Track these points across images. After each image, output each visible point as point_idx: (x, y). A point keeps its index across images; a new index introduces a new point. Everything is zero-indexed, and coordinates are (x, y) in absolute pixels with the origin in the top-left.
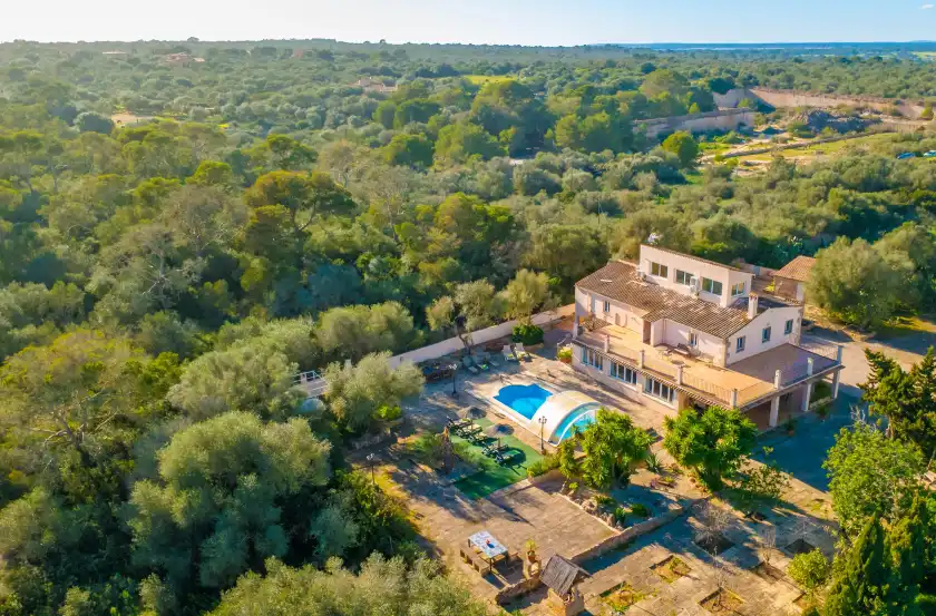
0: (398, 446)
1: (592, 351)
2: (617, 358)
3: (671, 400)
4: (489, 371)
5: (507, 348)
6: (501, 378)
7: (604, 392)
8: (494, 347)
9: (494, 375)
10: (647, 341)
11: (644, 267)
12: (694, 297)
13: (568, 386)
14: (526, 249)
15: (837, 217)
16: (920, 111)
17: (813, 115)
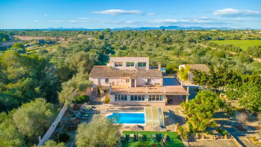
1: (120, 95)
2: (135, 93)
10: (133, 86)
11: (112, 65)
17: (40, 41)
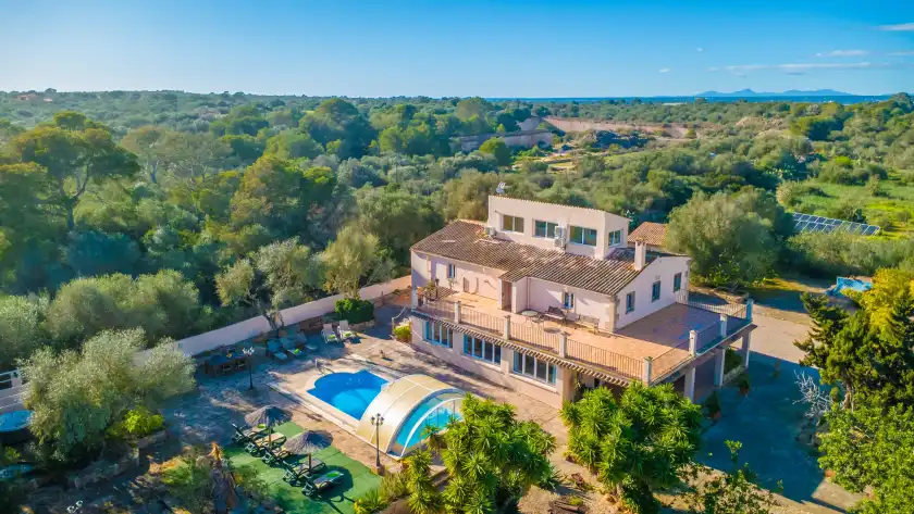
0: (149, 479)
1: (438, 323)
2: (473, 330)
3: (550, 380)
4: (302, 357)
5: (327, 327)
6: (319, 365)
7: (457, 376)
8: (311, 328)
9: (310, 362)
10: (507, 307)
11: (494, 223)
12: (560, 250)
13: (409, 370)
14: (349, 214)
15: (662, 194)
16: (685, 132)
17: (600, 134)
